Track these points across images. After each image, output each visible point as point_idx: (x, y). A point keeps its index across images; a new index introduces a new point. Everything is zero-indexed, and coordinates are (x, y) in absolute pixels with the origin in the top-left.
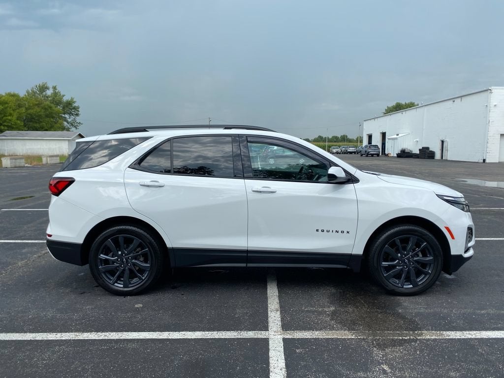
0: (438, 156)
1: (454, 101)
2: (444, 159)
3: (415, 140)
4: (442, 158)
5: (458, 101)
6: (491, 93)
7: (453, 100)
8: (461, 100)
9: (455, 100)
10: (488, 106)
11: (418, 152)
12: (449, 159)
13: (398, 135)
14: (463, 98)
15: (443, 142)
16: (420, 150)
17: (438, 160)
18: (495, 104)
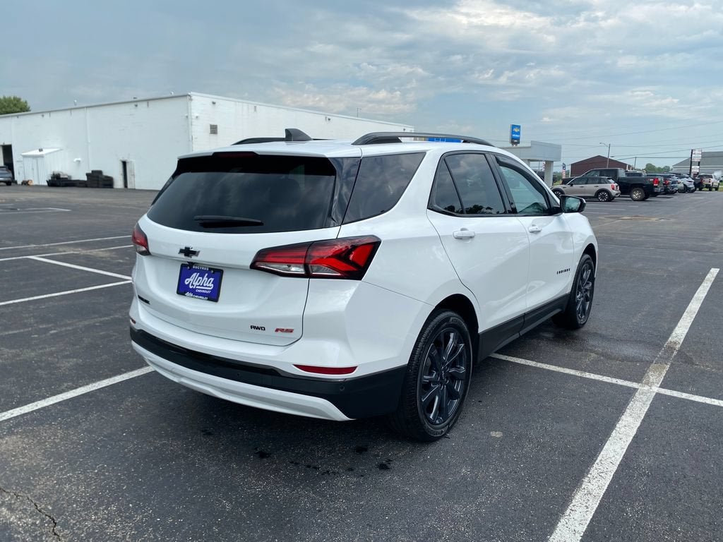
0: (119, 183)
1: (136, 106)
2: (129, 186)
3: (76, 160)
4: (126, 186)
5: (142, 106)
6: (191, 100)
7: (136, 103)
8: (148, 105)
9: (138, 104)
10: (189, 117)
11: (85, 178)
12: (137, 188)
13: (41, 150)
14: (150, 103)
15: (124, 164)
16: (88, 175)
17: (118, 190)
18: (197, 115)
